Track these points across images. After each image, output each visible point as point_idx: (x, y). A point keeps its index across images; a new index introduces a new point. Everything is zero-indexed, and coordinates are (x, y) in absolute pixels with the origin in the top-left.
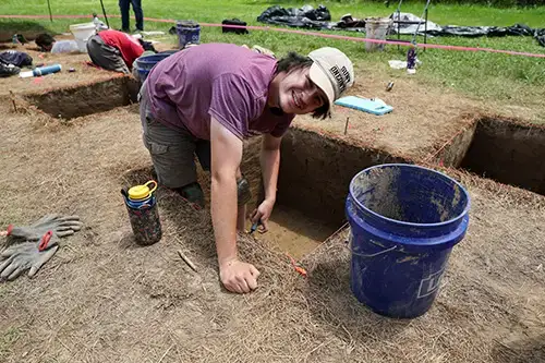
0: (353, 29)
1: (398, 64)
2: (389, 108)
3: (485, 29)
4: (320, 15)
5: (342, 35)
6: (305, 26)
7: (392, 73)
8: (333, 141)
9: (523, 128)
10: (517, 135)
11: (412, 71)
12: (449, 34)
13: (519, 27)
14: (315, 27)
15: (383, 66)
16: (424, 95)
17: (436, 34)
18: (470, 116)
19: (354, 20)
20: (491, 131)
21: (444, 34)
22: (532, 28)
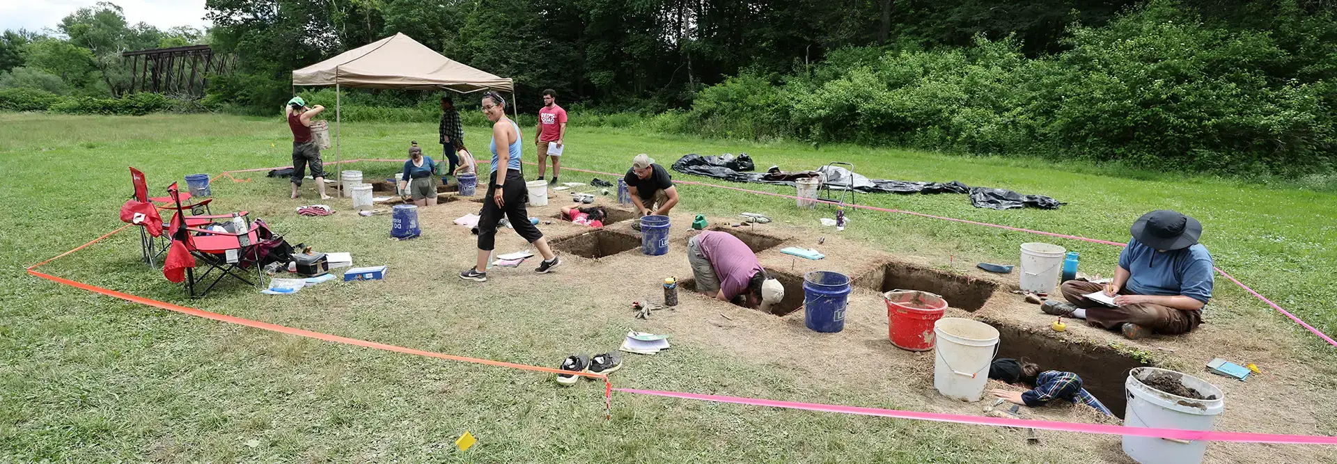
0: (783, 183)
1: (829, 221)
2: (821, 255)
3: (922, 184)
4: (742, 165)
5: (770, 188)
6: (728, 178)
7: (823, 230)
8: (785, 274)
9: (916, 270)
10: (914, 274)
11: (842, 228)
12: (881, 191)
13: (955, 184)
14: (740, 180)
15: (815, 223)
16: (849, 247)
17: (869, 190)
18: (880, 261)
19: (782, 172)
20: (896, 272)
21: (876, 190)
22: (968, 185)
